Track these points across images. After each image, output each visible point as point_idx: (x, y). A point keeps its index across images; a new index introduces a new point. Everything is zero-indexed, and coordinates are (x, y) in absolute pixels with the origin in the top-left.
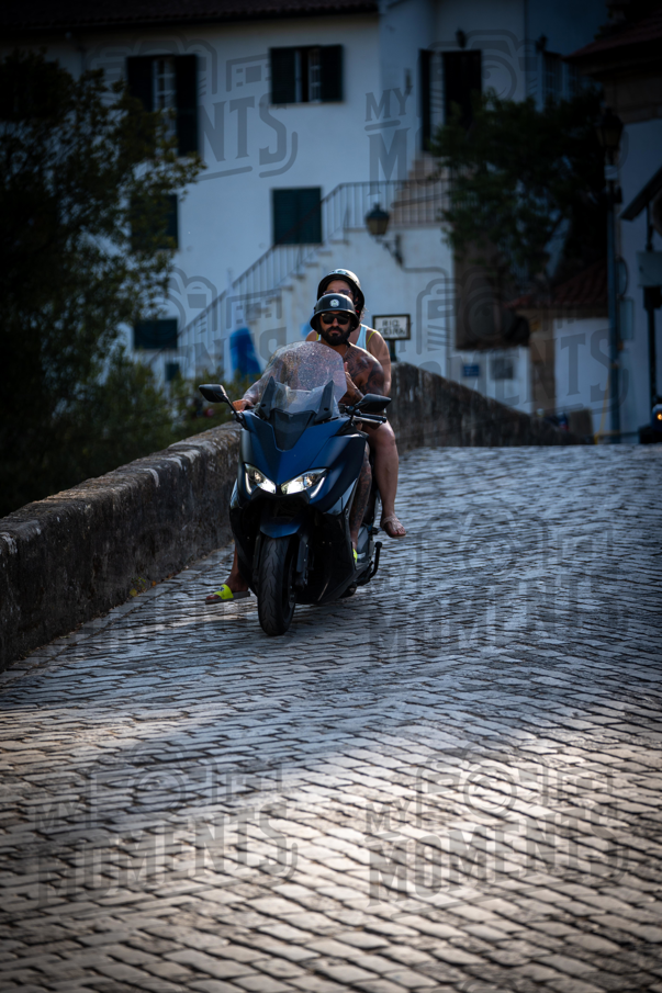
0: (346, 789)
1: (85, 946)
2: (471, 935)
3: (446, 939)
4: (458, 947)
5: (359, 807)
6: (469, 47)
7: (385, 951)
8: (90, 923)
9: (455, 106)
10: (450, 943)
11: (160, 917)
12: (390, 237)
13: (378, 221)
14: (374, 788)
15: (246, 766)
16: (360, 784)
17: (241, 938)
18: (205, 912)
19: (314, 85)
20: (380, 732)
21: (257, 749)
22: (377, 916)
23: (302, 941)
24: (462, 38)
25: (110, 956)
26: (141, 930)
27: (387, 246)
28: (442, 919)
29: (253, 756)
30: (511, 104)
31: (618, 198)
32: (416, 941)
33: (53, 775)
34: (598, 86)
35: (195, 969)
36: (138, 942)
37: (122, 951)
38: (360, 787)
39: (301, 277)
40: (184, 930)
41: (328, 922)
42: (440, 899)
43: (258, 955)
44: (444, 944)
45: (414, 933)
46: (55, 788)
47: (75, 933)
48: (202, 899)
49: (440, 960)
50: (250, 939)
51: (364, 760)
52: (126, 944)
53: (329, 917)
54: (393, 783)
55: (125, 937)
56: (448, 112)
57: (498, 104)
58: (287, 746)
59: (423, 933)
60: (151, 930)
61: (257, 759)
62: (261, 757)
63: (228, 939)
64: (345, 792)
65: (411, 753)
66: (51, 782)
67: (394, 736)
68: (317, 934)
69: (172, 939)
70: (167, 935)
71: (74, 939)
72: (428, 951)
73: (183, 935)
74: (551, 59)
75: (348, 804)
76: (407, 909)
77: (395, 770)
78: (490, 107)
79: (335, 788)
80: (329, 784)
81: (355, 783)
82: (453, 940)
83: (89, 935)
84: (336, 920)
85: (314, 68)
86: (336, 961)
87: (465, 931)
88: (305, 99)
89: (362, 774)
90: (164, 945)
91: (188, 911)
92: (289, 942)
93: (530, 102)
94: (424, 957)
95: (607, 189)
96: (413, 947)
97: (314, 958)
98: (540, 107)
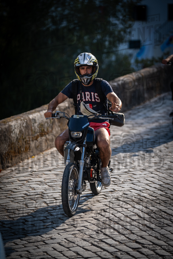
0: (143, 191)
1: (46, 244)
2: (169, 245)
3: (160, 246)
4: (164, 249)
5: (146, 198)
7: (140, 250)
8: (50, 236)
10: (161, 248)
11: (73, 234)
14: (152, 191)
15: (115, 182)
16: (148, 190)
17: (96, 243)
18: (87, 233)
20: (159, 172)
21: (120, 176)
22: (141, 237)
23: (115, 245)
25: (53, 248)
26: (65, 239)
28: (162, 239)
29: (118, 179)
32: (151, 247)
33: (56, 183)
35: (78, 254)
36: (63, 243)
37: (57, 246)
38: (148, 191)
40: (78, 239)
41: (125, 238)
42: (163, 231)
43: (99, 250)
44: (160, 248)
45: (151, 243)
46: (55, 187)
47: (44, 239)
48: (88, 228)
49: (157, 254)
50: (99, 244)
51: (152, 182)
52: (59, 243)
53: (125, 237)
54: (158, 190)
55: (59, 241)
58: (129, 176)
59: (154, 244)
60: (68, 239)
61: (119, 180)
62: (120, 179)
63: (92, 243)
64: (143, 192)
65: (167, 179)
66: (55, 185)
67: (163, 174)
68: (120, 243)
69: (74, 243)
70: (72, 241)
71: (44, 241)
72: (153, 250)
73: (78, 241)
75: (143, 196)
76: (151, 234)
77: (160, 185)
79: (140, 191)
80: (139, 189)
81: (147, 189)
82: (162, 247)
83: (49, 240)
84: (128, 238)
86: (124, 253)
87: (167, 243)
89: (150, 186)
90: (71, 244)
91: (82, 233)
92: (110, 245)
94: (152, 252)
96: (149, 249)
97: (117, 251)
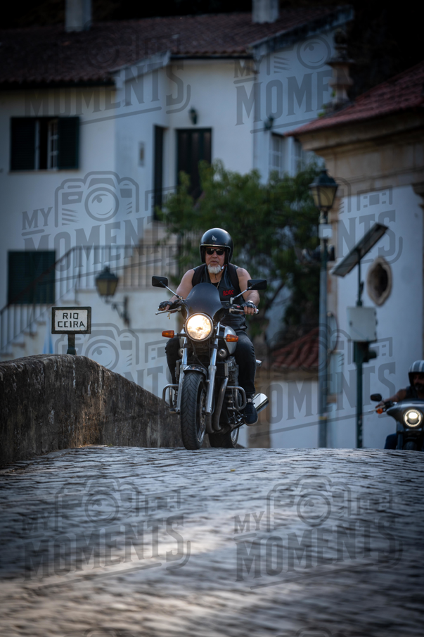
6: (202, 124)
9: (185, 177)
12: (118, 298)
13: (108, 282)
19: (52, 153)
24: (194, 116)
27: (115, 306)
30: (237, 177)
31: (332, 257)
34: (320, 161)
39: (32, 335)
56: (179, 182)
57: (225, 175)
74: (278, 138)
78: (217, 178)
85: (53, 138)
88: (43, 166)
93: (255, 174)
95: (321, 247)
98: (264, 181)
